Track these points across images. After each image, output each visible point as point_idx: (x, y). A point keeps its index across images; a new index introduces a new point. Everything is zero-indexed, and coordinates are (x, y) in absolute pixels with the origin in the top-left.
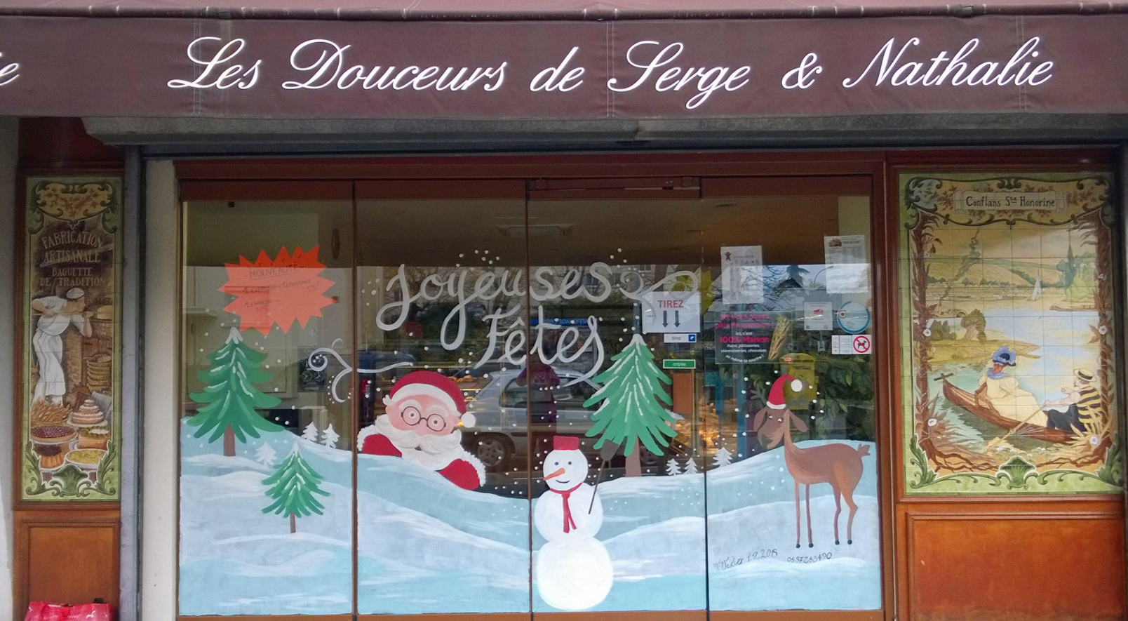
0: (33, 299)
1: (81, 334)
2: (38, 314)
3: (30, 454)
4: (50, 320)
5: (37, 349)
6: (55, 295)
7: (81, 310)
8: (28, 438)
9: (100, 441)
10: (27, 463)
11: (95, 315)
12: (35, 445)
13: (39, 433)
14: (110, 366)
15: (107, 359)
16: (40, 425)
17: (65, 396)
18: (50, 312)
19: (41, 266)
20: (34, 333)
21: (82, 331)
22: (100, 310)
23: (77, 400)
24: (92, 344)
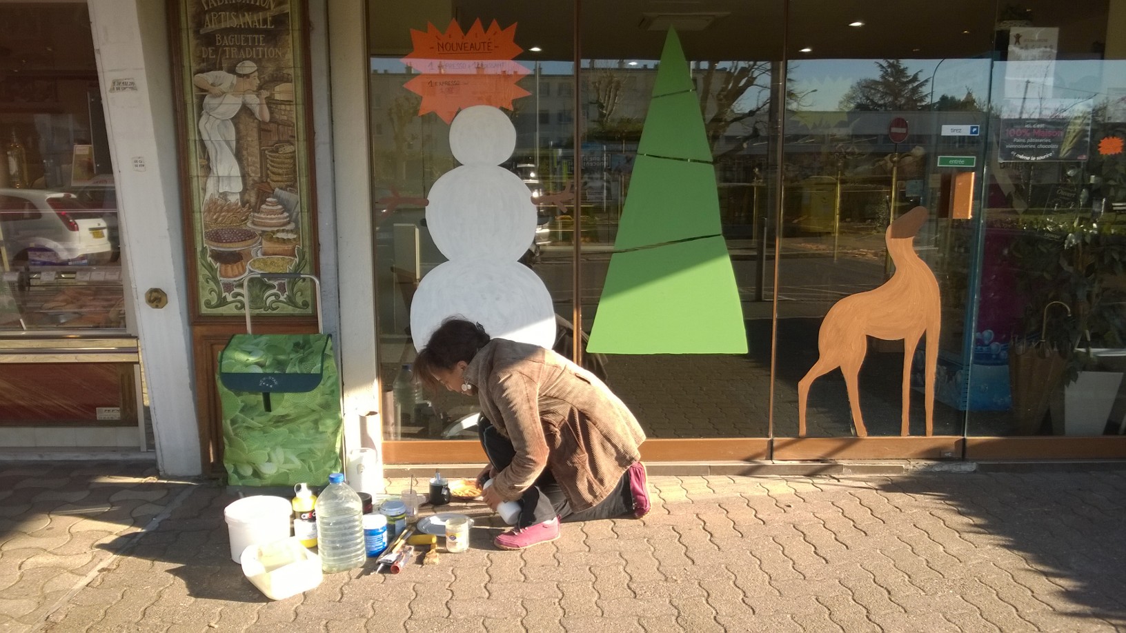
0: (195, 74)
1: (256, 119)
2: (203, 93)
3: (206, 261)
4: (216, 101)
5: (205, 137)
6: (221, 69)
7: (255, 89)
8: (201, 242)
9: (288, 247)
10: (203, 272)
11: (272, 94)
12: (212, 251)
13: (216, 237)
14: (293, 158)
15: (289, 149)
16: (214, 227)
17: (242, 194)
18: (216, 90)
19: (202, 32)
20: (200, 116)
21: (257, 115)
22: (277, 88)
23: (257, 198)
24: (270, 131)
